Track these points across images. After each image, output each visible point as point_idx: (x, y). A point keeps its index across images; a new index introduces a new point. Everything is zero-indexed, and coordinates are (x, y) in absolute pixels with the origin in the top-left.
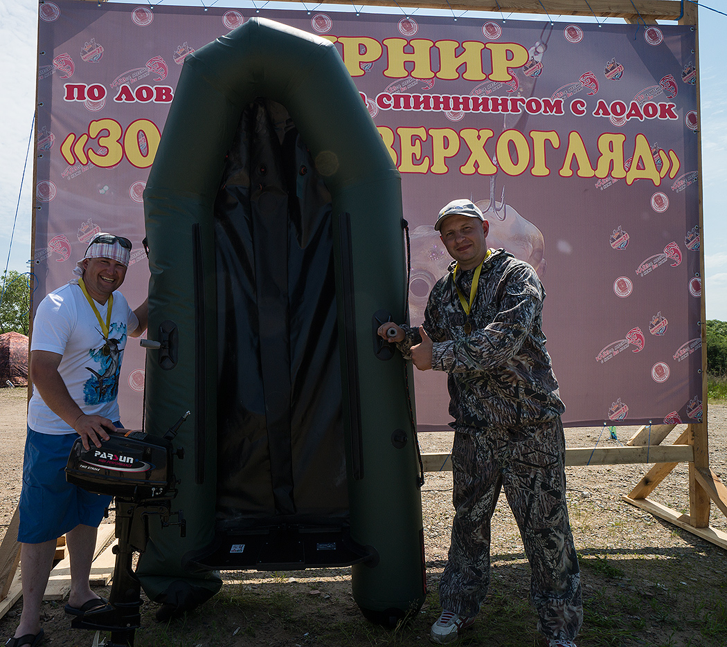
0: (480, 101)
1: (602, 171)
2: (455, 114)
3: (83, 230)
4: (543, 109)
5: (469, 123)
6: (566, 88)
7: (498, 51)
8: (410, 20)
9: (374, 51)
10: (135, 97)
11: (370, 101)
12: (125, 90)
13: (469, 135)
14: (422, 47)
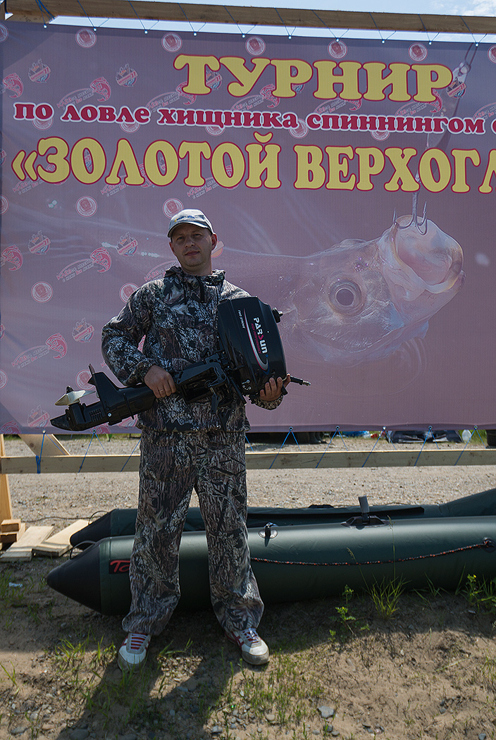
0: (405, 121)
2: (380, 134)
3: (34, 241)
4: (465, 128)
5: (394, 142)
6: (488, 108)
7: (423, 72)
8: (340, 43)
9: (305, 73)
10: (80, 116)
11: (301, 121)
12: (71, 110)
13: (393, 153)
14: (351, 69)
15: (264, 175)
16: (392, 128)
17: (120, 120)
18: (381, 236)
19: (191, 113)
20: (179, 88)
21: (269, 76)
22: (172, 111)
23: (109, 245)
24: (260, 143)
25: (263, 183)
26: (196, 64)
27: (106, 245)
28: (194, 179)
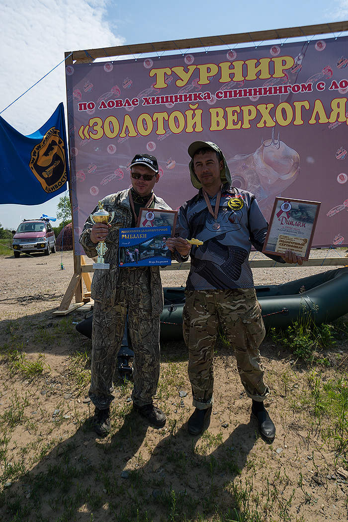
0: (268, 89)
1: (333, 119)
2: (254, 98)
3: (89, 168)
4: (301, 89)
5: (262, 101)
6: (314, 77)
7: (278, 61)
8: (233, 51)
9: (214, 69)
10: (107, 106)
11: (212, 96)
12: (103, 103)
13: (261, 107)
14: (238, 65)
15: (194, 126)
16: (260, 94)
17: (125, 105)
18: (255, 152)
19: (158, 98)
20: (152, 86)
21: (196, 74)
22: (149, 98)
23: (123, 167)
24: (192, 109)
25: (194, 130)
26: (160, 73)
27: (121, 167)
28: (161, 131)
